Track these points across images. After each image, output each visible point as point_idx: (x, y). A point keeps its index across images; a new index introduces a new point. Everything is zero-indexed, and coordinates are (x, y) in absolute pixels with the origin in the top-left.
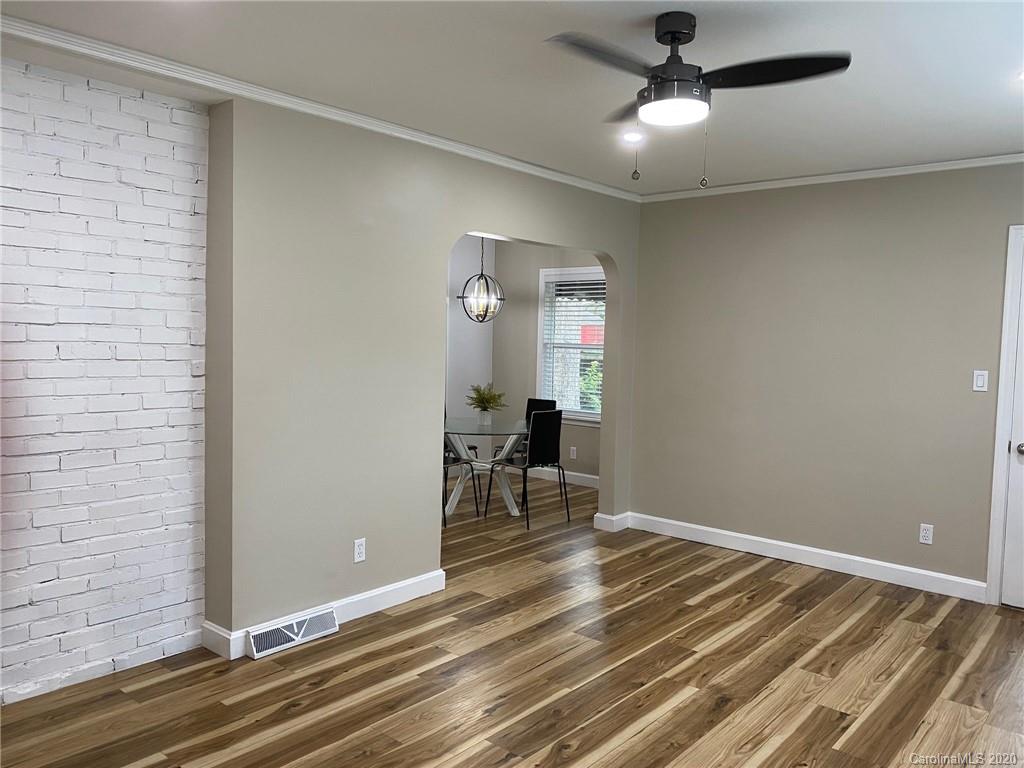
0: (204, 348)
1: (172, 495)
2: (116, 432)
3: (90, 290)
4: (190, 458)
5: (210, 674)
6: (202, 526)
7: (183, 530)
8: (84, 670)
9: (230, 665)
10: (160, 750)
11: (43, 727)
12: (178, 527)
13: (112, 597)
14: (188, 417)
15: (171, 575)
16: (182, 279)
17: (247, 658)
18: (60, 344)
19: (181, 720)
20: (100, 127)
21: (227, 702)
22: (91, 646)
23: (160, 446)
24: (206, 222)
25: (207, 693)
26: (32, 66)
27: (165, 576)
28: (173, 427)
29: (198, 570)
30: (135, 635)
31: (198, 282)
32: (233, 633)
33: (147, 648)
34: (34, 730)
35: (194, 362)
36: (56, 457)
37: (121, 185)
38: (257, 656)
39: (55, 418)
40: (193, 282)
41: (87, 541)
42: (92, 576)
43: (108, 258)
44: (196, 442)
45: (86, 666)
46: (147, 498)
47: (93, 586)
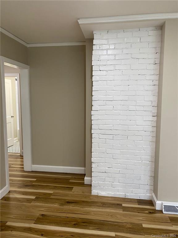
0: (157, 107)
1: (144, 152)
2: (128, 131)
3: (122, 91)
4: (150, 142)
5: (147, 212)
6: (154, 163)
7: (147, 163)
8: (117, 194)
9: (155, 211)
10: (115, 232)
11: (100, 206)
12: (145, 162)
13: (125, 177)
14: (151, 129)
15: (143, 176)
16: (150, 85)
17: (161, 211)
18: (114, 106)
19: (128, 224)
20: (127, 43)
21: (144, 226)
22: (120, 188)
23: (140, 136)
24: (159, 66)
25: (141, 218)
26: (109, 31)
27: (141, 175)
28: (145, 131)
29: (152, 176)
30: (131, 190)
31: (156, 86)
32: (157, 201)
33: (135, 194)
34: (98, 206)
35: (153, 112)
36: (112, 136)
37: (133, 59)
38: (164, 212)
39: (112, 125)
40: (154, 86)
41: (119, 160)
42: (121, 169)
43: (128, 81)
44: (153, 137)
45: (118, 193)
46: (136, 151)
47: (120, 172)
